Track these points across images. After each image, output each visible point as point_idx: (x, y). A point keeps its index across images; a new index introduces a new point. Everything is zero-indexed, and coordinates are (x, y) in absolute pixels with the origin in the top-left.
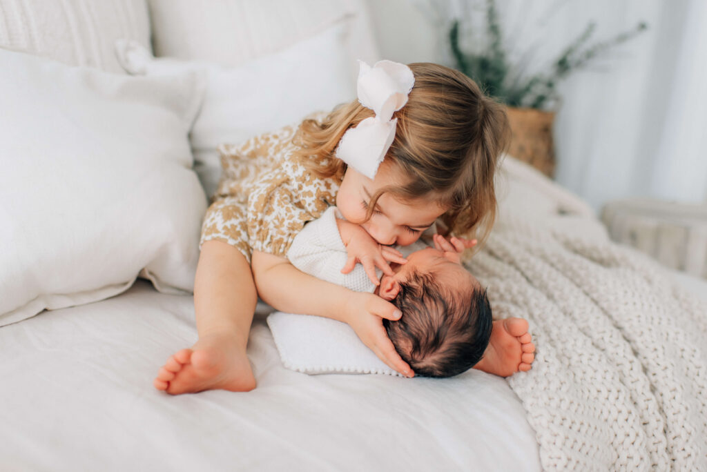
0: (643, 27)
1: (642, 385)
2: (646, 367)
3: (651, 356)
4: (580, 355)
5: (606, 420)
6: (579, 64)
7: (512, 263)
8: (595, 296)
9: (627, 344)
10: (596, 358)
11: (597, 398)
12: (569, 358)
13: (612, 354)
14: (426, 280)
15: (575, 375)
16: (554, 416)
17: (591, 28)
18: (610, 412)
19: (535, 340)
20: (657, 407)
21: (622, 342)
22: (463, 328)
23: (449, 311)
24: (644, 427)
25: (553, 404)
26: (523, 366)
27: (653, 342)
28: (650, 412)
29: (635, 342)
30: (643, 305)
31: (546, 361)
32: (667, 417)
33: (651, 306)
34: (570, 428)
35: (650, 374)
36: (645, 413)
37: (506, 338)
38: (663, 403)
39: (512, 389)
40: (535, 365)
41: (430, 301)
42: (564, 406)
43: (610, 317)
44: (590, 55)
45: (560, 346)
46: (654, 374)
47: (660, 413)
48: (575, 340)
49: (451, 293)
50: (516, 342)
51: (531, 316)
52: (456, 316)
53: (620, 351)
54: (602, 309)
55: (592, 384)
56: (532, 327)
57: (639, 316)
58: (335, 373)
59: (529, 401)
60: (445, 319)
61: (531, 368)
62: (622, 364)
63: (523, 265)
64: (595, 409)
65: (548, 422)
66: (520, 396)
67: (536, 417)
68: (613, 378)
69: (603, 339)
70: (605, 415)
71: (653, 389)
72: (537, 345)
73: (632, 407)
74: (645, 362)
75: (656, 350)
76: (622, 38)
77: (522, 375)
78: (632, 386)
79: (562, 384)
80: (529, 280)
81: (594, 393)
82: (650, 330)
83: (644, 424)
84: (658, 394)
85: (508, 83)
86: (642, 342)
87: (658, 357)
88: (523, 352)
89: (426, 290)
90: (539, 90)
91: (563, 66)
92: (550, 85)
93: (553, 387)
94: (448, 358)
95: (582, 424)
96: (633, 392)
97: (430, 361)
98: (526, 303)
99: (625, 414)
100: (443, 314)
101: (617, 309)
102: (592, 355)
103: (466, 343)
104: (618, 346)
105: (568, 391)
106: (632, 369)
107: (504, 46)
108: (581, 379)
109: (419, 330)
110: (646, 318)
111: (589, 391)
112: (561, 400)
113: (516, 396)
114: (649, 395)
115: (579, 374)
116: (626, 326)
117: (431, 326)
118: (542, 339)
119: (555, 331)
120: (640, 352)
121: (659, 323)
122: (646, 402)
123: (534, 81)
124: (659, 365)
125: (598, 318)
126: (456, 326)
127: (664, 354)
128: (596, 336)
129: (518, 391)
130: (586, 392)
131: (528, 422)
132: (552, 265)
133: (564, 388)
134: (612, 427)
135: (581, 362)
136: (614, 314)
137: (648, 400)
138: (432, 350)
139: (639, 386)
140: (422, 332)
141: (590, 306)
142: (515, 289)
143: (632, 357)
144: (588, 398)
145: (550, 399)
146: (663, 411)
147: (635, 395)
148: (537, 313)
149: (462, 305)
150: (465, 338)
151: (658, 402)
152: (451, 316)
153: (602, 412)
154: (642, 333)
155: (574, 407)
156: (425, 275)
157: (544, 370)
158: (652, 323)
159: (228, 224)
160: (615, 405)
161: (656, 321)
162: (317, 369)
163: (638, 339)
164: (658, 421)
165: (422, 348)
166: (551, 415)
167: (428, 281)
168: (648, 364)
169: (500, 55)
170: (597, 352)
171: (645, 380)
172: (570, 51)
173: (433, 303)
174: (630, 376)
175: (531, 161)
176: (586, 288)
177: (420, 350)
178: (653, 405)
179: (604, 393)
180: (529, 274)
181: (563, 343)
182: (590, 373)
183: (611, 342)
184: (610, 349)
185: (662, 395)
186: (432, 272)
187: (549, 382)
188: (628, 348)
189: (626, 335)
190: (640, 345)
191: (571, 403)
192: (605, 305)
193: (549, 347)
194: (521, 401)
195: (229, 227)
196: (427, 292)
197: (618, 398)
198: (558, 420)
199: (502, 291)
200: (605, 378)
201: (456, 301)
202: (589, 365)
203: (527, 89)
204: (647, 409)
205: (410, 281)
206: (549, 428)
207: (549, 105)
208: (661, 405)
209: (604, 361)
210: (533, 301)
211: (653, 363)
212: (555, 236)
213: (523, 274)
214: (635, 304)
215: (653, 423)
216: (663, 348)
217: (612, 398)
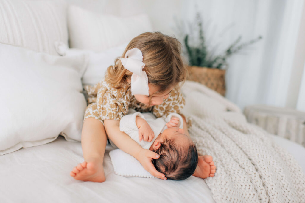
0: (260, 38)
1: (259, 183)
2: (261, 176)
3: (263, 171)
4: (234, 170)
5: (245, 198)
6: (235, 51)
7: (207, 131)
8: (240, 146)
9: (253, 166)
10: (240, 172)
11: (241, 188)
12: (230, 172)
13: (247, 170)
14: (170, 142)
15: (232, 178)
16: (223, 196)
17: (240, 38)
18: (246, 194)
19: (216, 164)
20: (265, 193)
21: (251, 165)
22: (185, 162)
23: (179, 155)
24: (260, 200)
25: (223, 191)
26: (211, 175)
27: (264, 165)
28: (263, 194)
29: (256, 165)
30: (260, 150)
31: (220, 173)
32: (269, 197)
33: (263, 151)
34: (230, 201)
35: (263, 179)
36: (261, 195)
37: (204, 164)
38: (268, 191)
39: (206, 184)
40: (216, 174)
41: (172, 151)
42: (227, 192)
43: (246, 155)
44: (240, 48)
45: (226, 166)
46: (264, 179)
47: (267, 195)
48: (232, 164)
49: (180, 147)
50: (208, 165)
51: (215, 153)
52: (182, 157)
53: (250, 169)
54: (244, 151)
55: (239, 182)
56: (214, 159)
57: (258, 155)
58: (135, 177)
59: (213, 189)
60: (178, 158)
61: (214, 176)
62: (251, 174)
63: (212, 133)
64: (240, 193)
65: (221, 198)
66: (210, 187)
67: (216, 196)
68: (247, 180)
69: (243, 164)
70: (244, 195)
71: (264, 185)
72: (217, 166)
73: (255, 192)
74: (260, 174)
75: (265, 169)
76: (252, 42)
77: (211, 178)
78: (255, 184)
79: (227, 182)
80: (214, 139)
81: (240, 186)
82: (263, 160)
83: (260, 199)
84: (266, 187)
85: (207, 59)
86: (259, 166)
87: (266, 172)
88: (211, 169)
89: (170, 146)
90: (219, 61)
91: (229, 52)
92: (224, 59)
93: (223, 184)
94: (180, 174)
95: (235, 199)
96: (256, 186)
97: (172, 175)
98: (213, 148)
99: (252, 195)
100: (177, 157)
101: (249, 152)
102: (239, 170)
103: (187, 168)
104: (249, 167)
105: (229, 186)
106: (255, 177)
107: (206, 44)
108: (235, 180)
109: (168, 163)
110: (261, 156)
111: (238, 185)
112: (226, 189)
113: (208, 187)
114: (262, 187)
115: (234, 178)
116: (253, 158)
117: (172, 161)
118: (219, 164)
119: (224, 160)
120: (258, 169)
121: (266, 158)
122: (261, 190)
123: (217, 58)
124: (266, 175)
125: (241, 155)
126: (182, 161)
127: (268, 171)
128: (241, 163)
129: (209, 185)
130: (237, 186)
131: (213, 198)
132: (224, 133)
133: (228, 184)
134: (247, 201)
135: (235, 173)
136: (248, 153)
137: (262, 190)
138: (173, 170)
139: (258, 184)
140: (169, 164)
141: (238, 150)
142: (209, 142)
143: (255, 172)
144: (237, 188)
145: (222, 189)
146: (268, 194)
147: (256, 188)
148: (217, 152)
149: (185, 152)
150: (186, 166)
151: (266, 190)
152: (180, 157)
153: (243, 194)
154: (259, 162)
155: (232, 192)
156: (170, 140)
157: (220, 177)
158: (263, 158)
159: (94, 111)
160: (248, 191)
161: (265, 157)
162: (128, 175)
163: (258, 164)
164: (266, 198)
165: (169, 170)
166: (222, 195)
167: (171, 142)
168: (262, 174)
169: (204, 48)
170: (241, 169)
171: (261, 181)
172: (231, 47)
173: (173, 152)
174: (255, 179)
175: (216, 89)
176: (237, 143)
177: (168, 171)
178: (264, 192)
179: (244, 186)
180: (214, 136)
181: (227, 165)
182: (238, 178)
183: (247, 165)
184: (246, 168)
185: (267, 187)
186: (173, 138)
187: (222, 182)
188: (254, 167)
189: (253, 162)
190: (258, 167)
191: (230, 190)
192: (244, 150)
193: (222, 167)
194: (210, 189)
195: (95, 112)
196: (171, 147)
197: (249, 189)
198: (225, 198)
199: (204, 142)
200: (244, 180)
201: (182, 151)
202: (238, 175)
203: (215, 61)
204: (261, 193)
205: (164, 142)
206: (221, 201)
207: (224, 67)
208: (267, 191)
209: (244, 173)
210: (216, 148)
211: (264, 174)
212: (225, 120)
213: (212, 136)
214: (256, 150)
215: (264, 199)
216: (268, 168)
217: (247, 188)
